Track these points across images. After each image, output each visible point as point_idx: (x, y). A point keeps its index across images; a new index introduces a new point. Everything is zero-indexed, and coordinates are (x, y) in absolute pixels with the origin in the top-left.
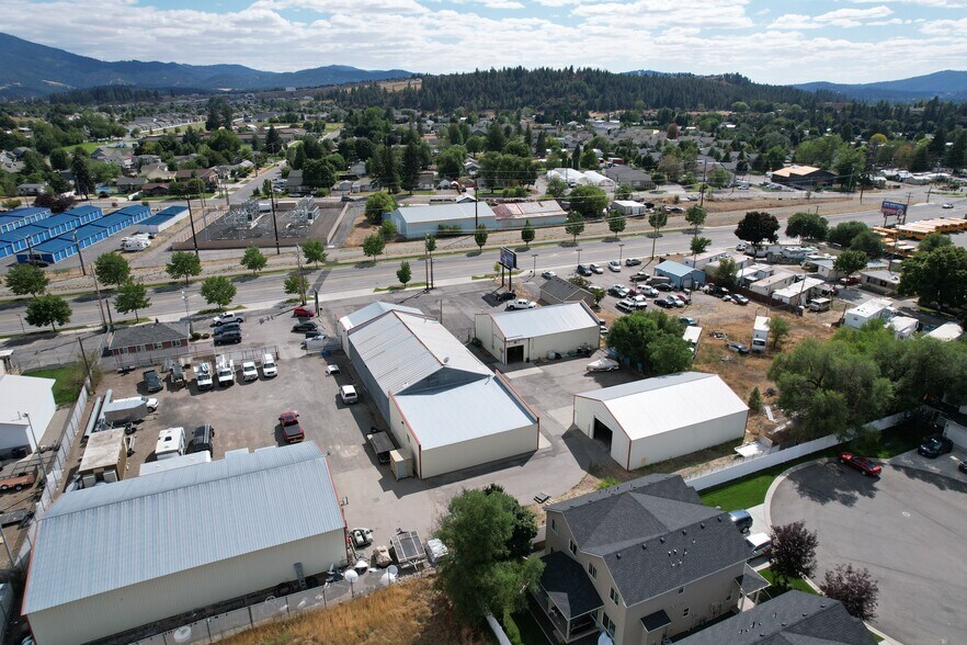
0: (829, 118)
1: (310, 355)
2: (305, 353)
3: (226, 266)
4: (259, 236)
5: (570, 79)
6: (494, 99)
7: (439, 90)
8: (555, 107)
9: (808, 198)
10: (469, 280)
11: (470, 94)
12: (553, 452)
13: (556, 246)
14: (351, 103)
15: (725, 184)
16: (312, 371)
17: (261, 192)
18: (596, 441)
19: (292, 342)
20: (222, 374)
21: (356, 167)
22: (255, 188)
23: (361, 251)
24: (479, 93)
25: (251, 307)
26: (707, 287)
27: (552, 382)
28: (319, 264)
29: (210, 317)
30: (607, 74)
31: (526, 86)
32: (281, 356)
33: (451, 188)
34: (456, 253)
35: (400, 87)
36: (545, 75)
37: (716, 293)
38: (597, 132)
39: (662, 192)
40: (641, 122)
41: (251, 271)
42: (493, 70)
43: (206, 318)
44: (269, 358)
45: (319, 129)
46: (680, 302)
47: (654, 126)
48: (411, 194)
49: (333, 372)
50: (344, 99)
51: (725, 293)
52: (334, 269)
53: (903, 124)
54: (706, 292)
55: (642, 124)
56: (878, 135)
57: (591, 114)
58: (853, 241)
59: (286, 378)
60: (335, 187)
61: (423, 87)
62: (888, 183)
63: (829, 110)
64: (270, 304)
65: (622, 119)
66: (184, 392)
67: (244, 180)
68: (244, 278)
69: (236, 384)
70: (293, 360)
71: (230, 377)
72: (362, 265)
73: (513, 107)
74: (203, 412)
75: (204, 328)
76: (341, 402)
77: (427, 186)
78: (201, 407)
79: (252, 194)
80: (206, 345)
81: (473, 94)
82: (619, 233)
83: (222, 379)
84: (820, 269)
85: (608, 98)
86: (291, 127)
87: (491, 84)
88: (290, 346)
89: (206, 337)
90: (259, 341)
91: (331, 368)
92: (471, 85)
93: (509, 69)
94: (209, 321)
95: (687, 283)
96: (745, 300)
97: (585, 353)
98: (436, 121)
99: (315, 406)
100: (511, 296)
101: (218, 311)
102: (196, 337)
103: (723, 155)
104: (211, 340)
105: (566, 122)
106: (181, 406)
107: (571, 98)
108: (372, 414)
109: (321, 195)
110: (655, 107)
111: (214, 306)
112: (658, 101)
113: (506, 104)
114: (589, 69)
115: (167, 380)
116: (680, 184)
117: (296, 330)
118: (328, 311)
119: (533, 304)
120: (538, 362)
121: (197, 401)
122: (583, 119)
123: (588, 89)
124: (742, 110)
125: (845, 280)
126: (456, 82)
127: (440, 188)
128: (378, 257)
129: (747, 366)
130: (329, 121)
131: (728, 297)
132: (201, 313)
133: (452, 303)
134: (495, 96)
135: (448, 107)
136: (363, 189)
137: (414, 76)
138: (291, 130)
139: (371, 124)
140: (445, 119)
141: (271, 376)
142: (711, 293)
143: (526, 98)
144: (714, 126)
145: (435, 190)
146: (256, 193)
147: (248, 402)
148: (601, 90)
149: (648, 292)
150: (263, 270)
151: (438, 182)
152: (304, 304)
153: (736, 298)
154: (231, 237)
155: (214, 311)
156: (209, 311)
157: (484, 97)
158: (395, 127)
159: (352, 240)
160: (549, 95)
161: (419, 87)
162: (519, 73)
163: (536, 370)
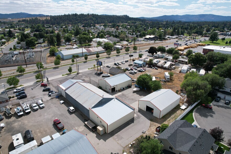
0: (148, 25)
1: (52, 98)
2: (50, 98)
3: (10, 72)
4: (18, 62)
5: (89, 16)
6: (70, 22)
7: (55, 19)
8: (86, 23)
9: (155, 43)
10: (87, 70)
11: (64, 20)
12: (138, 117)
13: (105, 58)
14: (30, 23)
15: (136, 40)
16: (55, 104)
17: (13, 49)
18: (147, 112)
19: (44, 95)
20: (26, 110)
21: (40, 40)
22: (10, 48)
23: (53, 64)
24: (66, 20)
25: (25, 85)
26: (147, 66)
27: (126, 96)
28: (42, 69)
29: (12, 90)
30: (97, 15)
31: (78, 18)
32: (43, 100)
33: (70, 45)
34: (80, 62)
35: (44, 19)
36: (82, 15)
37: (150, 67)
38: (99, 29)
39: (122, 43)
40: (108, 26)
41: (20, 73)
42: (69, 14)
43: (11, 91)
44: (40, 102)
45: (23, 30)
46: (144, 70)
47: (111, 27)
48: (59, 47)
49: (63, 103)
50: (27, 22)
51: (152, 67)
52: (47, 70)
53: (163, 26)
54: (147, 67)
55: (109, 27)
56: (160, 28)
57: (96, 25)
58: (173, 52)
59: (48, 107)
60: (36, 46)
61: (50, 18)
62: (168, 39)
63: (148, 23)
64: (32, 83)
65: (104, 26)
66: (13, 118)
67: (4, 45)
68: (19, 76)
69: (32, 112)
70: (48, 101)
71: (29, 110)
72: (55, 68)
73: (76, 23)
74: (24, 124)
75: (11, 94)
76: (70, 113)
77: (63, 45)
78: (22, 123)
79: (9, 49)
80: (15, 100)
81: (65, 20)
82: (119, 54)
83: (27, 111)
84: (169, 59)
85: (99, 21)
86: (14, 30)
87: (69, 18)
88: (44, 96)
89: (13, 97)
90: (33, 96)
91: (62, 102)
92: (64, 18)
93: (73, 14)
94: (12, 91)
95: (142, 65)
96: (157, 68)
97: (129, 87)
98: (57, 27)
99: (62, 115)
100: (102, 73)
101: (14, 87)
102: (10, 98)
103: (132, 34)
104: (16, 98)
105: (91, 27)
106: (14, 124)
107: (90, 21)
108: (81, 115)
109: (33, 49)
110: (110, 23)
111: (12, 86)
112: (110, 21)
113: (74, 23)
114: (93, 14)
115: (5, 115)
116: (125, 41)
117: (44, 91)
118: (51, 83)
119: (109, 75)
120: (120, 91)
121: (20, 121)
122: (95, 26)
123: (94, 19)
124: (130, 23)
125: (174, 61)
126: (60, 17)
127: (66, 45)
128: (59, 65)
129: (168, 85)
130: (25, 28)
131: (153, 68)
132: (7, 89)
133: (86, 77)
134: (70, 21)
135: (58, 24)
136: (45, 46)
137: (47, 16)
138: (15, 30)
139: (39, 28)
140: (59, 27)
141: (43, 107)
142: (149, 67)
143: (79, 21)
144: (126, 27)
145: (65, 46)
146: (11, 49)
147: (39, 118)
148: (97, 19)
149: (135, 68)
150: (25, 72)
151: (65, 44)
152: (43, 82)
153: (155, 68)
154: (7, 63)
155: (13, 88)
156: (11, 88)
157: (68, 21)
158: (46, 29)
159: (48, 61)
160: (84, 20)
161: (49, 19)
162: (76, 15)
163: (120, 94)
